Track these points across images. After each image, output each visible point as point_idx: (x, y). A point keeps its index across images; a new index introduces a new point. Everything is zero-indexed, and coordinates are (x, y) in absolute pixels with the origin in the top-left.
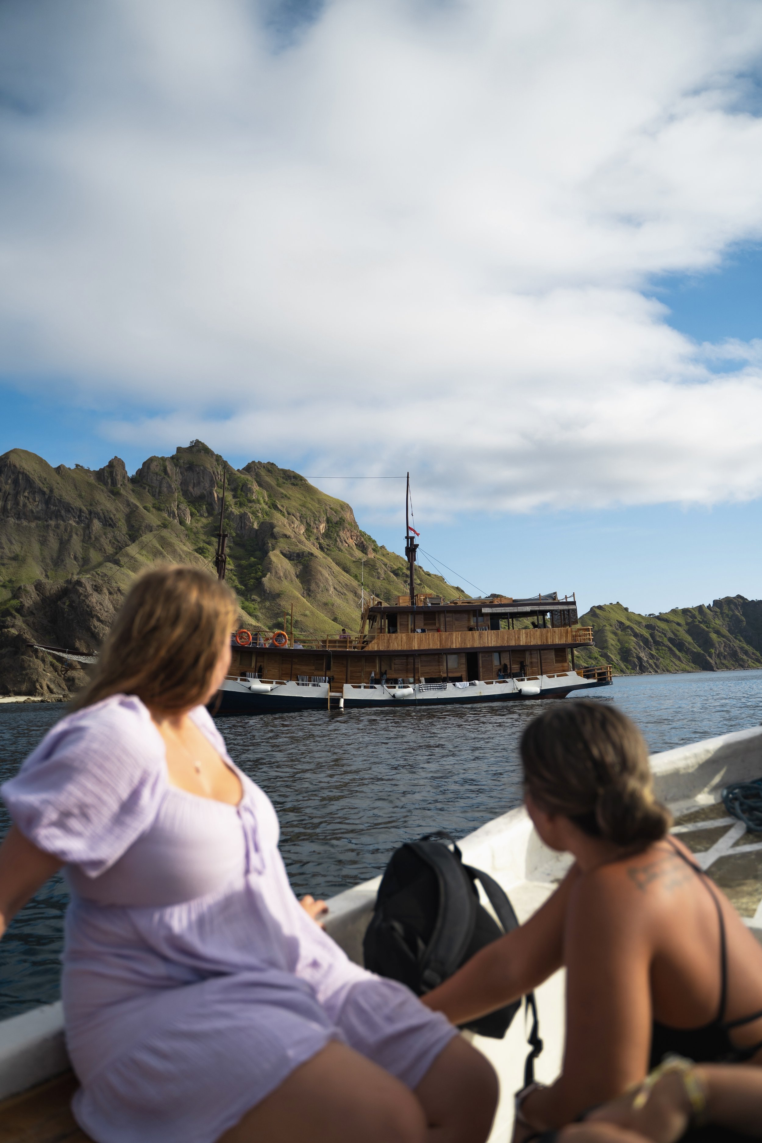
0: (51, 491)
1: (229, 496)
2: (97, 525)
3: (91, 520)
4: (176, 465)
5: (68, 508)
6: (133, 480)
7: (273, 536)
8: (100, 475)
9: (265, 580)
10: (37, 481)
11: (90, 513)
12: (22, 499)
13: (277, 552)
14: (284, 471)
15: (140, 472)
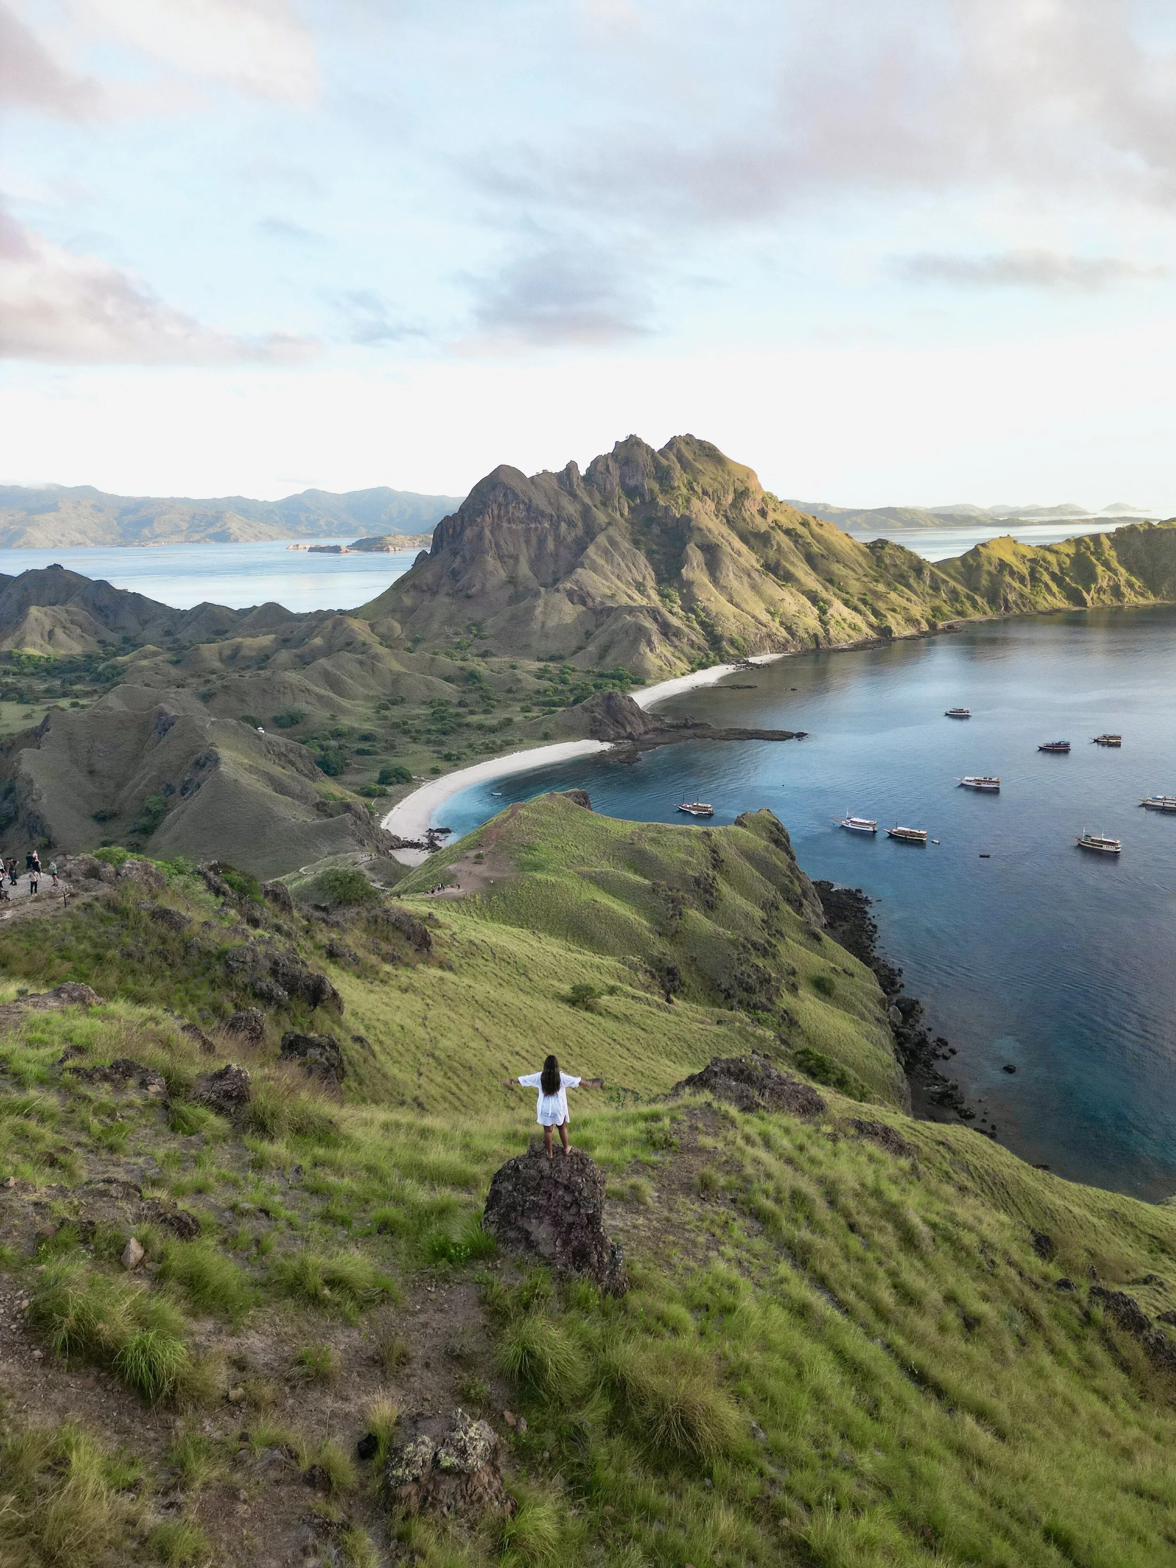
0: (530, 501)
1: (656, 487)
2: (563, 526)
3: (559, 523)
4: (616, 461)
5: (543, 514)
6: (584, 478)
7: (690, 529)
8: (559, 476)
9: (683, 571)
10: (521, 495)
11: (558, 517)
12: (510, 508)
13: (692, 544)
14: (701, 443)
15: (588, 470)
